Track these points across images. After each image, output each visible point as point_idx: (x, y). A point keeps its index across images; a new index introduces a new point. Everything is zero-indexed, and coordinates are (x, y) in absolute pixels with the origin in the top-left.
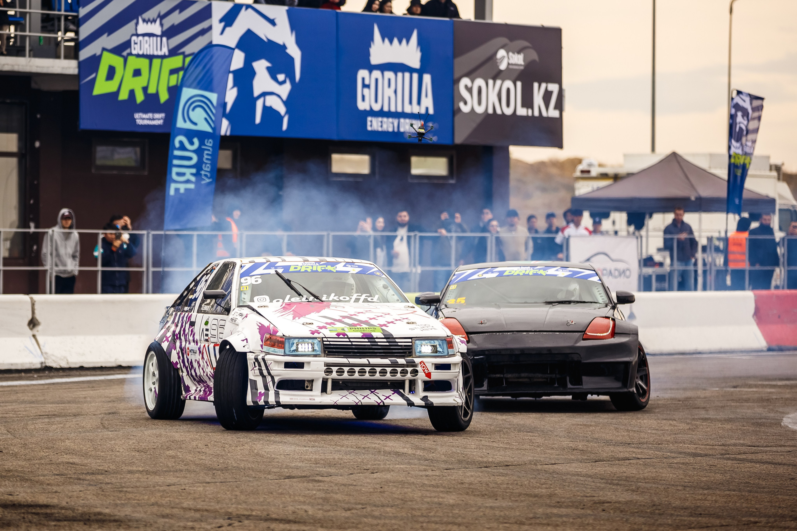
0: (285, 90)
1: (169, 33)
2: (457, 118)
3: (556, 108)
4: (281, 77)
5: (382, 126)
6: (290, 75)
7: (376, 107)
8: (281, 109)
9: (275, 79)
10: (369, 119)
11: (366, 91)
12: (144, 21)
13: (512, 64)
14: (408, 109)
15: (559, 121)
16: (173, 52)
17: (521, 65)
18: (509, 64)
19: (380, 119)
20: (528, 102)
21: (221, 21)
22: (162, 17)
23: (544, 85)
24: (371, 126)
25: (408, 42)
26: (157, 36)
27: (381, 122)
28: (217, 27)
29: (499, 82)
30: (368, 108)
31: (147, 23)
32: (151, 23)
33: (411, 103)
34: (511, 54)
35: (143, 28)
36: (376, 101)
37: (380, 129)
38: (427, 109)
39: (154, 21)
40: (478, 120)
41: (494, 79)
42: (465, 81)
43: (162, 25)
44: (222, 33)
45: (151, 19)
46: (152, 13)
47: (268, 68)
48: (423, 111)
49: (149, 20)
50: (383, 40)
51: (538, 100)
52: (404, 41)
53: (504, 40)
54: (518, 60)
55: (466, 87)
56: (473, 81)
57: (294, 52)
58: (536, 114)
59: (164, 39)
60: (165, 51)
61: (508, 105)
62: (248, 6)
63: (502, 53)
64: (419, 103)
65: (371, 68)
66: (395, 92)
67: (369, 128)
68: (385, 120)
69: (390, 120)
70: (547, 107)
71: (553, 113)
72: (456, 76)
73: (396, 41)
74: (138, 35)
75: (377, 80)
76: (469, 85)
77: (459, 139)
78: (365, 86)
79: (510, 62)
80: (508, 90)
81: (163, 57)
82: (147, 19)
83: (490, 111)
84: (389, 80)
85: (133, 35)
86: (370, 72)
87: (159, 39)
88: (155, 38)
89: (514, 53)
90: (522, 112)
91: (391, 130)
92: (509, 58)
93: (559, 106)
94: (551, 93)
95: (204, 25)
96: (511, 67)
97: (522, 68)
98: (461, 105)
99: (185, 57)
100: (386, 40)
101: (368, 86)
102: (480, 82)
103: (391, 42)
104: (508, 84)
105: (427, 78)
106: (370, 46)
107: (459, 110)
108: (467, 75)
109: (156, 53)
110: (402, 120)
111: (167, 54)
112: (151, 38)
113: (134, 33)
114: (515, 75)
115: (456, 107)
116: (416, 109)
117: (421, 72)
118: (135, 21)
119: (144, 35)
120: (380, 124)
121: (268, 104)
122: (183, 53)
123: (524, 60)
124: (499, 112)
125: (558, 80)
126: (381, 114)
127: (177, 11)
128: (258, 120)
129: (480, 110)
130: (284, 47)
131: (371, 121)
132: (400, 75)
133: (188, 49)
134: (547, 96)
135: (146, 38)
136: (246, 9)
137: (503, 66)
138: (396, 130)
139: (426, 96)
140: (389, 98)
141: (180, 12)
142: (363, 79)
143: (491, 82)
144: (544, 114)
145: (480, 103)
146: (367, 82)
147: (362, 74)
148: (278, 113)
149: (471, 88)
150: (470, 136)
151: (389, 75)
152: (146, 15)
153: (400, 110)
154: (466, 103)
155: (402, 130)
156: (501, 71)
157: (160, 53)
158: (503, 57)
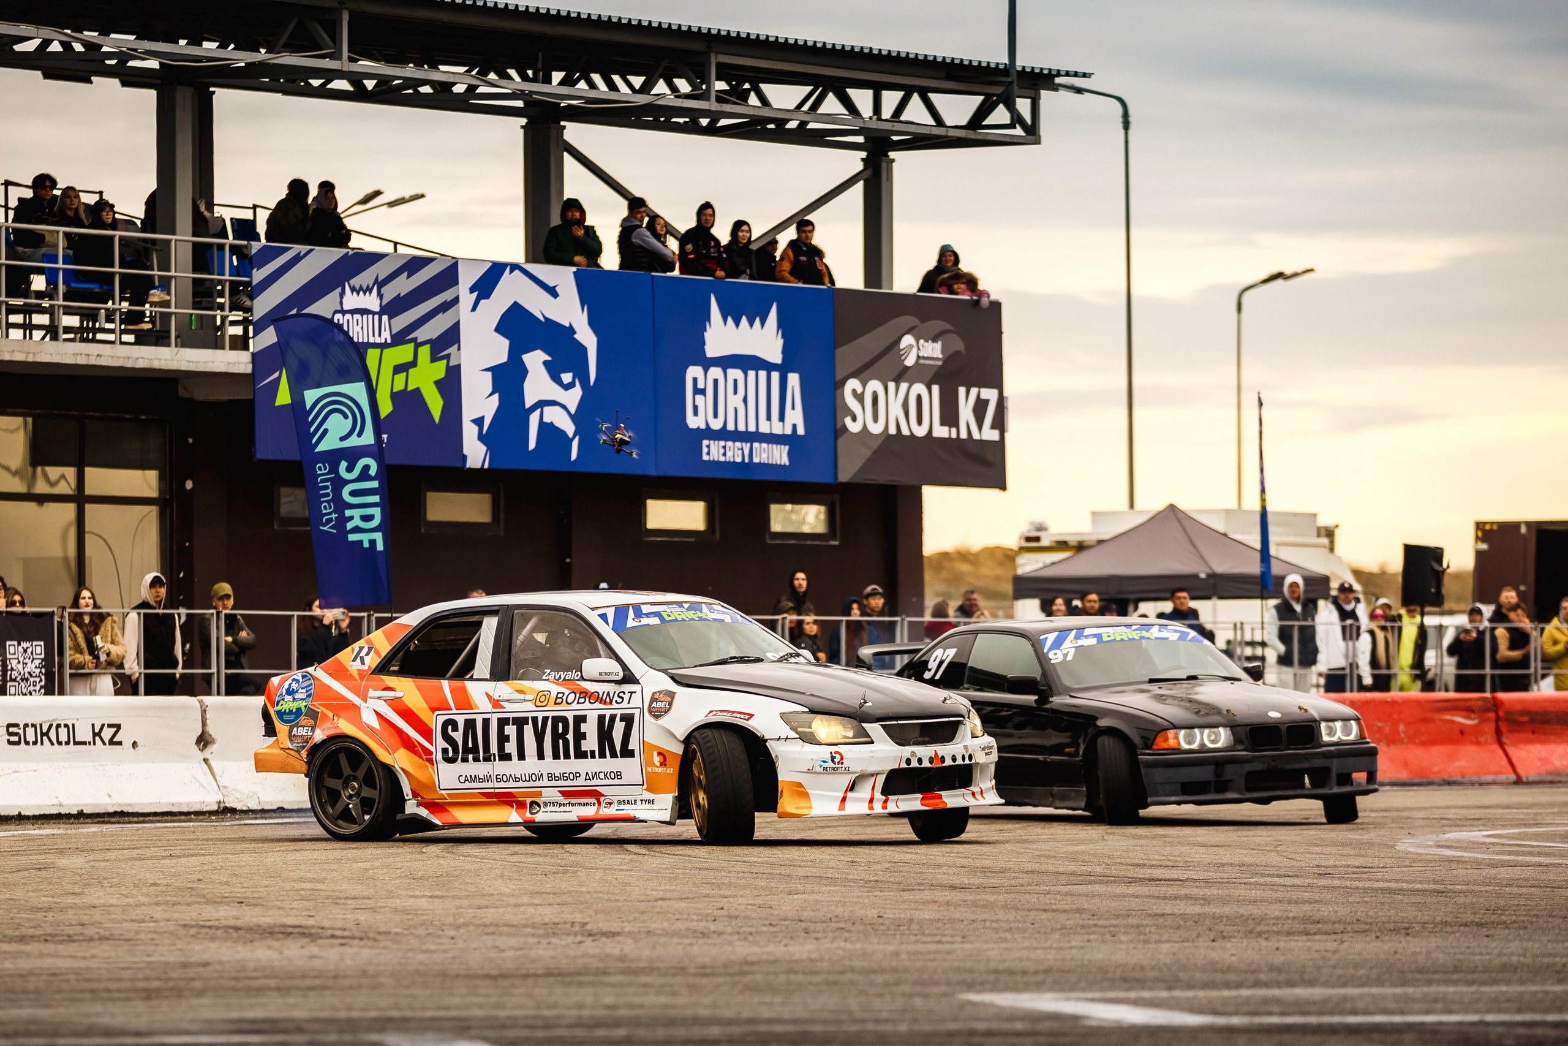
0: (573, 398)
1: (393, 308)
2: (841, 442)
3: (993, 427)
4: (567, 378)
5: (724, 454)
6: (581, 373)
7: (715, 425)
8: (568, 427)
9: (558, 380)
10: (705, 442)
11: (700, 399)
12: (353, 289)
13: (924, 358)
14: (764, 428)
15: (999, 446)
16: (399, 339)
17: (937, 359)
18: (919, 357)
19: (722, 443)
20: (950, 416)
21: (472, 290)
22: (381, 284)
23: (974, 391)
24: (708, 453)
25: (763, 324)
26: (374, 313)
27: (724, 447)
28: (467, 298)
29: (904, 386)
30: (703, 426)
31: (358, 294)
32: (365, 294)
33: (769, 418)
34: (922, 341)
35: (351, 301)
36: (716, 416)
37: (722, 459)
38: (794, 426)
39: (369, 290)
40: (875, 445)
41: (897, 380)
42: (853, 384)
43: (380, 296)
44: (474, 309)
45: (364, 288)
46: (365, 278)
47: (545, 363)
48: (788, 431)
49: (361, 288)
50: (725, 321)
51: (966, 413)
52: (758, 321)
53: (912, 320)
54: (933, 350)
55: (854, 392)
56: (864, 386)
57: (587, 338)
58: (964, 435)
59: (385, 318)
60: (386, 336)
61: (920, 422)
62: (515, 267)
63: (908, 340)
64: (782, 418)
65: (707, 364)
66: (745, 400)
67: (705, 458)
68: (730, 444)
69: (738, 444)
70: (980, 425)
71: (990, 434)
72: (839, 376)
73: (744, 320)
74: (344, 312)
75: (716, 381)
76: (859, 390)
77: (845, 475)
78: (698, 391)
79: (921, 355)
80: (919, 398)
81: (383, 346)
82: (358, 288)
83: (892, 431)
84: (735, 381)
85: (336, 312)
86: (706, 371)
87: (376, 317)
88: (370, 316)
89: (927, 341)
90: (941, 432)
91: (739, 460)
92: (919, 349)
93: (999, 423)
94: (987, 402)
95: (447, 296)
96: (922, 361)
97: (940, 363)
98: (848, 421)
99: (418, 345)
100: (730, 320)
101: (703, 392)
102: (875, 385)
103: (737, 323)
104: (919, 388)
105: (794, 379)
106: (705, 330)
107: (845, 428)
108: (854, 375)
109: (372, 340)
110: (756, 445)
111: (389, 341)
112: (365, 316)
113: (340, 308)
114: (929, 375)
115: (839, 425)
116: (777, 428)
117: (784, 369)
118: (339, 289)
119: (353, 312)
120: (722, 451)
121: (546, 419)
122: (414, 340)
123: (943, 352)
124: (905, 432)
125: (997, 382)
126: (723, 434)
127: (406, 274)
128: (532, 445)
129: (876, 429)
130: (571, 330)
131: (708, 446)
132: (751, 374)
133: (422, 334)
134: (980, 408)
135: (357, 316)
136: (511, 272)
137: (910, 361)
138: (747, 460)
139: (793, 408)
140: (736, 409)
141: (408, 277)
142: (695, 380)
143: (892, 385)
144: (976, 435)
145: (876, 419)
146: (701, 385)
147: (694, 372)
148: (564, 433)
149: (863, 393)
150: (862, 470)
151: (735, 373)
152: (356, 281)
153: (752, 428)
154: (854, 419)
155: (756, 460)
156: (907, 368)
157: (378, 340)
158: (911, 346)
